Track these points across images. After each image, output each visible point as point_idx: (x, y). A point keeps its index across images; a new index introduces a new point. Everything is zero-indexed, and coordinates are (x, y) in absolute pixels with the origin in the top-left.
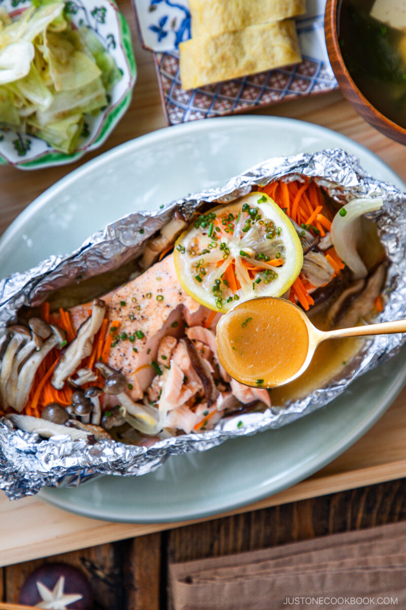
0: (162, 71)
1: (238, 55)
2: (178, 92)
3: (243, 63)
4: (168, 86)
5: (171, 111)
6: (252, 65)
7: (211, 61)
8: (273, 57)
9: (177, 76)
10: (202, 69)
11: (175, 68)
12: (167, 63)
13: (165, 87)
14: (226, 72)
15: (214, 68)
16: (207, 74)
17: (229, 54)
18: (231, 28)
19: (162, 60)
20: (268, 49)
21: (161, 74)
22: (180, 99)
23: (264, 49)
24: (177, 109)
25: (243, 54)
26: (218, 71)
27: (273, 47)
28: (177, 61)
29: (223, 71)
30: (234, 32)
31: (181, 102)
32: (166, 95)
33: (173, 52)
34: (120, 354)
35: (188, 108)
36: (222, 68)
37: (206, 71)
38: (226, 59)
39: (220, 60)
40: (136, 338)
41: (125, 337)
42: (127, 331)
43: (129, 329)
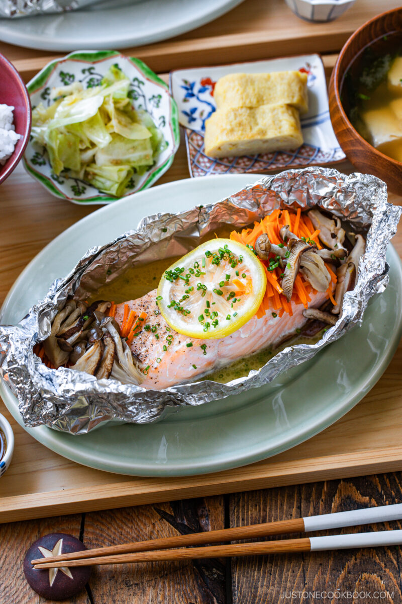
0: (190, 141)
1: (252, 124)
2: (201, 160)
3: (256, 129)
4: (194, 153)
5: (195, 170)
6: (263, 132)
7: (231, 125)
8: (280, 128)
9: (202, 148)
10: (223, 130)
11: (200, 143)
12: (194, 137)
13: (191, 152)
14: (242, 134)
15: (232, 131)
16: (227, 134)
17: (245, 122)
18: (248, 104)
19: (191, 134)
20: (277, 122)
21: (189, 143)
22: (203, 165)
23: (274, 122)
24: (199, 170)
25: (256, 124)
26: (235, 133)
27: (280, 121)
28: (203, 139)
29: (240, 133)
30: (251, 108)
31: (203, 167)
32: (192, 158)
33: (199, 131)
34: (140, 342)
35: (209, 171)
36: (239, 131)
37: (225, 132)
38: (243, 125)
39: (238, 125)
40: (158, 329)
41: (148, 328)
42: (151, 324)
43: (152, 322)
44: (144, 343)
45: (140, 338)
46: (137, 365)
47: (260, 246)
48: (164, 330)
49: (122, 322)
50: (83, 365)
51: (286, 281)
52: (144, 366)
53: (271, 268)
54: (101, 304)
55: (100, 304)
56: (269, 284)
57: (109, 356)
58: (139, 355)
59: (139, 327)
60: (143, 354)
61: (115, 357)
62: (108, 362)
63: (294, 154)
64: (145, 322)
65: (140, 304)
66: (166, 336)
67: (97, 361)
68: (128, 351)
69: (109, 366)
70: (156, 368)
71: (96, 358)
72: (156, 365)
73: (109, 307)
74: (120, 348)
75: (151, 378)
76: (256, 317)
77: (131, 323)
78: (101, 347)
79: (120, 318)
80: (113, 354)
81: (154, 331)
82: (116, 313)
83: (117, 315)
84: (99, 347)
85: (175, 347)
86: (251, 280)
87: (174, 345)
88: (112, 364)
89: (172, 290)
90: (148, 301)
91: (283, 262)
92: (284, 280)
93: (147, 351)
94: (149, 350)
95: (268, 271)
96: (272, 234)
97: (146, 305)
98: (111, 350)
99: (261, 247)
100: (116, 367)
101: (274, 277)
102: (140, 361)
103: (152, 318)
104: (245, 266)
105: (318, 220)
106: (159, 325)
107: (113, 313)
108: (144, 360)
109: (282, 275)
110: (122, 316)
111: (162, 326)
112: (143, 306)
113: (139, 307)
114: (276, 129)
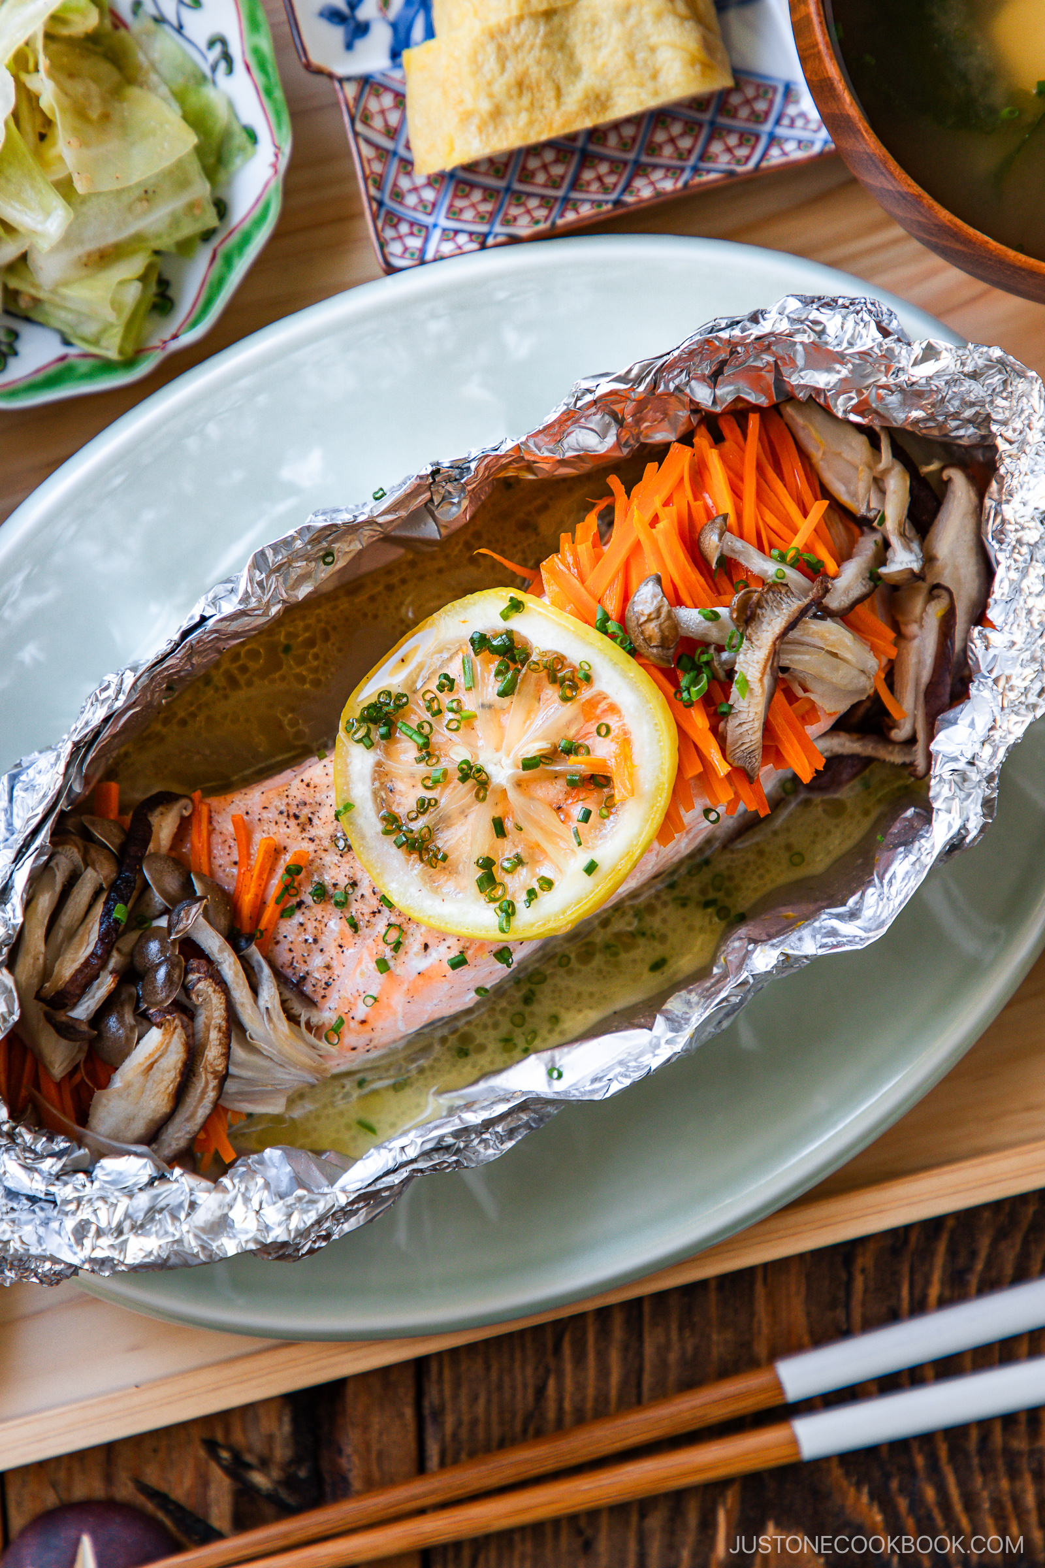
0: (359, 127)
1: (560, 75)
2: (405, 183)
3: (575, 95)
4: (377, 167)
5: (389, 233)
6: (600, 100)
7: (491, 96)
8: (654, 76)
9: (402, 142)
10: (466, 117)
11: (393, 118)
12: (373, 105)
13: (370, 171)
14: (531, 123)
15: (497, 113)
16: (481, 129)
17: (536, 72)
19: (359, 98)
20: (640, 56)
21: (356, 134)
22: (411, 200)
23: (631, 57)
24: (404, 228)
25: (575, 72)
26: (508, 121)
27: (653, 50)
28: (400, 99)
29: (524, 117)
30: (548, 14)
31: (413, 208)
32: (374, 192)
33: (385, 74)
34: (303, 936)
35: (435, 226)
36: (519, 112)
37: (476, 121)
38: (530, 88)
39: (514, 92)
40: (352, 898)
41: (322, 893)
42: (328, 879)
43: (335, 873)
44: (315, 941)
45: (301, 924)
46: (303, 1019)
47: (642, 633)
48: (374, 903)
49: (235, 863)
50: (137, 1086)
51: (740, 724)
52: (326, 1016)
53: (685, 695)
54: (161, 809)
55: (157, 812)
56: (685, 742)
57: (214, 1035)
58: (303, 979)
59: (288, 889)
60: (317, 975)
61: (234, 1025)
62: (213, 1053)
63: (706, 117)
64: (310, 875)
65: (283, 808)
66: (381, 925)
67: (180, 1065)
68: (269, 993)
69: (218, 1062)
70: (363, 1022)
71: (175, 1057)
72: (361, 1011)
73: (186, 813)
74: (241, 993)
75: (354, 1049)
76: (656, 845)
77: (265, 876)
78: (183, 1027)
79: (227, 851)
80: (224, 1024)
81: (342, 904)
82: (211, 832)
83: (216, 839)
84: (179, 1030)
85: (413, 962)
86: (625, 741)
87: (411, 954)
88: (227, 1055)
89: (380, 773)
90: (309, 800)
91: (722, 664)
92: (732, 723)
93: (328, 967)
94: (334, 964)
95: (677, 705)
96: (675, 559)
97: (305, 812)
98: (216, 1014)
99: (647, 633)
100: (238, 1052)
101: (700, 721)
102: (311, 1003)
103: (330, 859)
104: (602, 697)
105: (814, 433)
106: (354, 884)
107: (205, 833)
108: (324, 997)
109: (724, 709)
110: (232, 843)
111: (364, 888)
112: (296, 817)
113: (283, 819)
114: (641, 85)
